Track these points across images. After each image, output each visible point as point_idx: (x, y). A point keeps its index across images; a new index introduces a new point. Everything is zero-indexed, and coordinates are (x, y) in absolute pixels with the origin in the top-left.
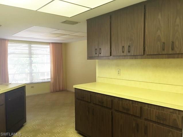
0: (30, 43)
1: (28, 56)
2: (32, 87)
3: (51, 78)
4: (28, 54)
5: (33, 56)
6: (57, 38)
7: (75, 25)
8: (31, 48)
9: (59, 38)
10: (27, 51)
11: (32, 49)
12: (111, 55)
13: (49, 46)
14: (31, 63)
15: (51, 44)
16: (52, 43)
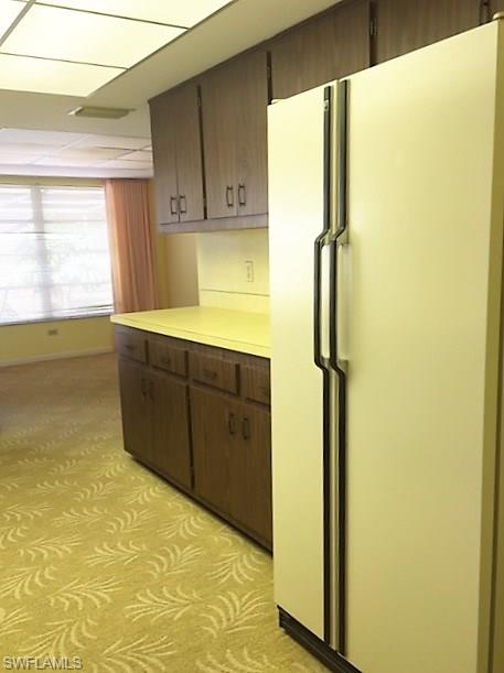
0: (37, 182)
1: (31, 227)
2: (53, 332)
3: (115, 304)
4: (30, 221)
5: (47, 227)
6: (112, 164)
7: (123, 118)
8: (40, 200)
9: (117, 162)
10: (29, 213)
11: (44, 202)
12: (206, 218)
13: (101, 192)
14: (43, 256)
15: (109, 186)
16: (112, 180)
